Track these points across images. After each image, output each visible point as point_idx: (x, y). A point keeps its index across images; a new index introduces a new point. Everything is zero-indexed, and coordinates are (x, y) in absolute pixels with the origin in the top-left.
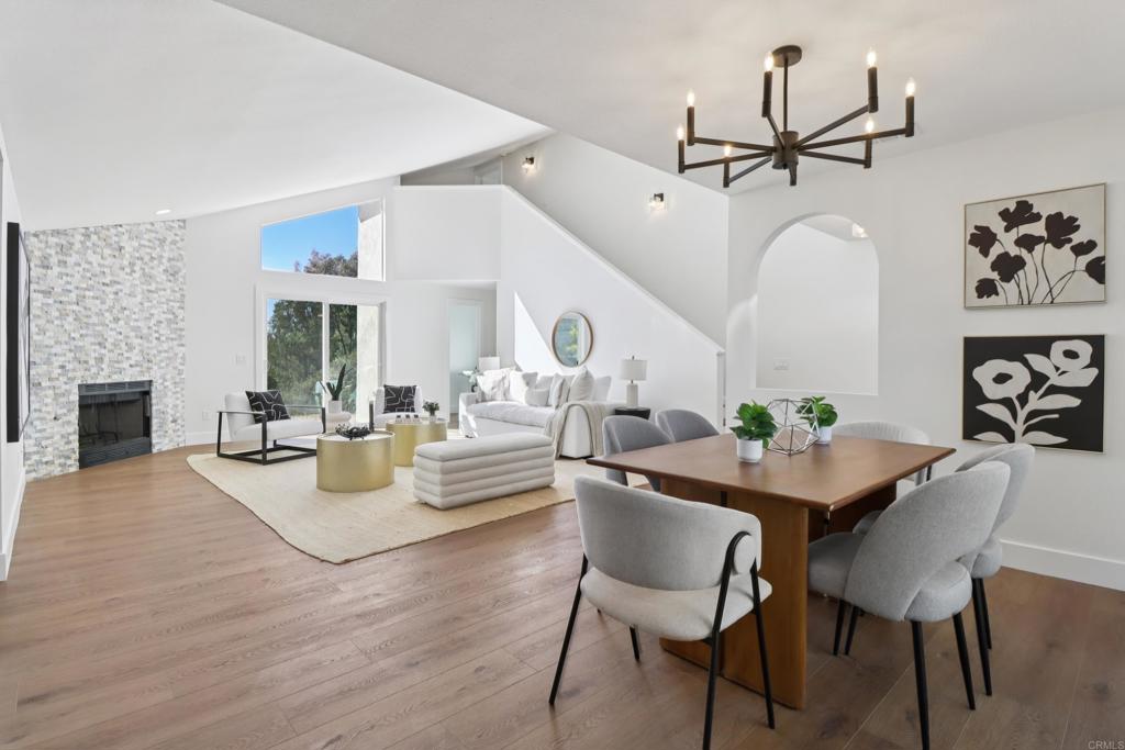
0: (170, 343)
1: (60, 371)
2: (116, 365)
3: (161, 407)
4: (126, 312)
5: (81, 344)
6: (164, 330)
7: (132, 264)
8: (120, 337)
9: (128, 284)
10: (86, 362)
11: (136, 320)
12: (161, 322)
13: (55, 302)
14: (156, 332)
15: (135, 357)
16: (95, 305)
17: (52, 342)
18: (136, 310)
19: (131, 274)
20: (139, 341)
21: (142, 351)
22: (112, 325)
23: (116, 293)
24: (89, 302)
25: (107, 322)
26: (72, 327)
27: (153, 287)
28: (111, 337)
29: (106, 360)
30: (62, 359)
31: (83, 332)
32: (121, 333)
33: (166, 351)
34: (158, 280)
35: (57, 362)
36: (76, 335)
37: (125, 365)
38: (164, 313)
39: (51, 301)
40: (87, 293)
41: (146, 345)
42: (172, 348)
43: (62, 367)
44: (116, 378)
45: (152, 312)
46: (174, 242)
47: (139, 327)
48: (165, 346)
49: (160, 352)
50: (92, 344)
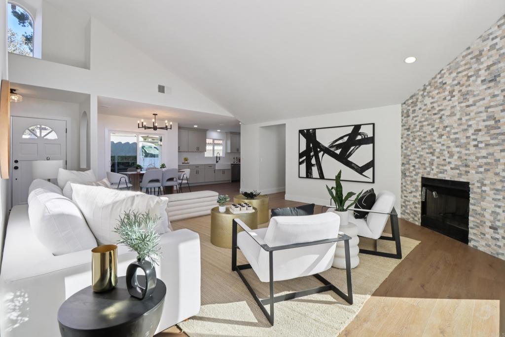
0: (491, 150)
1: (413, 168)
2: (441, 167)
3: (478, 209)
4: (448, 129)
5: (422, 153)
6: (483, 137)
7: (451, 92)
8: (444, 148)
9: (449, 108)
10: (424, 164)
11: (456, 133)
12: (480, 130)
13: (411, 133)
14: (475, 140)
15: (455, 161)
16: (428, 129)
17: (409, 154)
18: (455, 125)
19: (450, 100)
20: (458, 149)
21: (460, 157)
22: (438, 140)
23: (441, 118)
24: (425, 128)
25: (434, 138)
26: (418, 144)
27: (471, 102)
28: (438, 147)
29: (435, 163)
30: (414, 162)
31: (423, 146)
32: (443, 145)
33: (484, 157)
34: (475, 93)
35: (412, 163)
36: (420, 149)
37: (448, 168)
38: (484, 121)
39: (409, 133)
40: (425, 123)
41: (464, 151)
42: (492, 154)
43: (414, 166)
44: (441, 176)
45: (470, 123)
46: (493, 47)
47: (458, 138)
48: (484, 153)
49: (478, 158)
50: (427, 153)
